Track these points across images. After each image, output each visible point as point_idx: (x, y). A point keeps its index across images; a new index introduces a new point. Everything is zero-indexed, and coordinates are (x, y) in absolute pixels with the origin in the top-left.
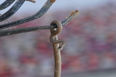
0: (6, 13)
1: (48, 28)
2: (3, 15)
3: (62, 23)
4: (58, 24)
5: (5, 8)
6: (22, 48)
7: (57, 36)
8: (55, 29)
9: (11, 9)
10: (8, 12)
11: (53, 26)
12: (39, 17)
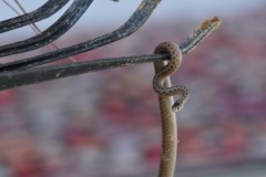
0: (52, 27)
1: (149, 61)
2: (45, 32)
3: (181, 48)
4: (171, 51)
5: (48, 16)
7: (168, 78)
8: (166, 63)
9: (63, 18)
10: (55, 25)
11: (159, 56)
12: (129, 35)
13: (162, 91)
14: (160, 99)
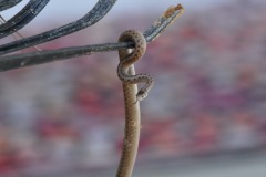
0: (16, 16)
1: (114, 49)
2: (9, 21)
3: (146, 36)
4: (136, 39)
5: (13, 5)
6: (41, 103)
7: (133, 66)
8: (130, 51)
9: (27, 7)
10: (20, 14)
11: (124, 44)
12: (93, 23)
13: (126, 79)
14: (124, 86)
